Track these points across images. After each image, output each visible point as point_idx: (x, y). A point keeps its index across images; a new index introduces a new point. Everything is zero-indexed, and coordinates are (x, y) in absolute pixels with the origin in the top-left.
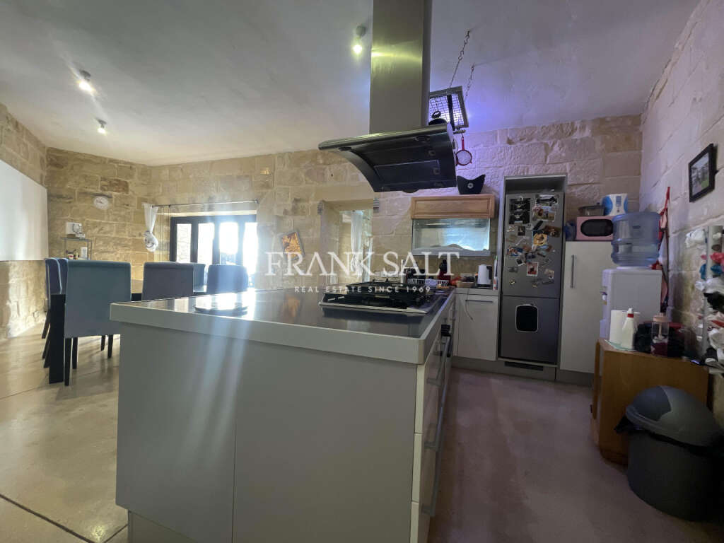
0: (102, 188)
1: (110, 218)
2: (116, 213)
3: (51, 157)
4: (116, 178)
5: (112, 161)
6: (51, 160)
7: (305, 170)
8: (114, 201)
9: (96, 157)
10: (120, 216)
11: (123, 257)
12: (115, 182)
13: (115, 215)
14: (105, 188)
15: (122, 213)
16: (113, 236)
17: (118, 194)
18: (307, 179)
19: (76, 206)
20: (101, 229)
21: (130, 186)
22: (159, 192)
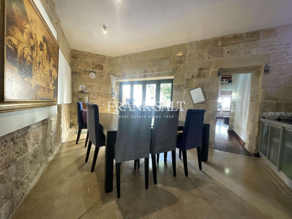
0: (93, 69)
1: (96, 83)
2: (98, 80)
3: (73, 54)
4: (98, 63)
5: (97, 55)
6: (72, 55)
7: (208, 51)
8: (97, 75)
9: (90, 53)
10: (100, 82)
11: (101, 101)
12: (98, 65)
13: (98, 81)
14: (94, 68)
15: (101, 80)
16: (97, 91)
17: (99, 71)
18: (210, 56)
19: (82, 77)
20: (92, 88)
21: (104, 68)
22: (116, 70)
